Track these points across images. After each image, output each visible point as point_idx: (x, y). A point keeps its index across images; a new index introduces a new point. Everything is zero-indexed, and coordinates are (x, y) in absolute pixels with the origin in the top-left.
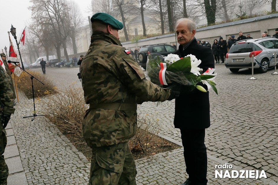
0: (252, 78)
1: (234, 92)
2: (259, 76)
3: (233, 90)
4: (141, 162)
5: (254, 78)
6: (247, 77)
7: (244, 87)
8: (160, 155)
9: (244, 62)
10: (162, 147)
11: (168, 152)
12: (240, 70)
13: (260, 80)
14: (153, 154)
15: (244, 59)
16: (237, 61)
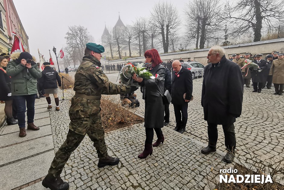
4: (124, 130)
8: (135, 125)
10: (137, 120)
11: (140, 123)
14: (131, 125)
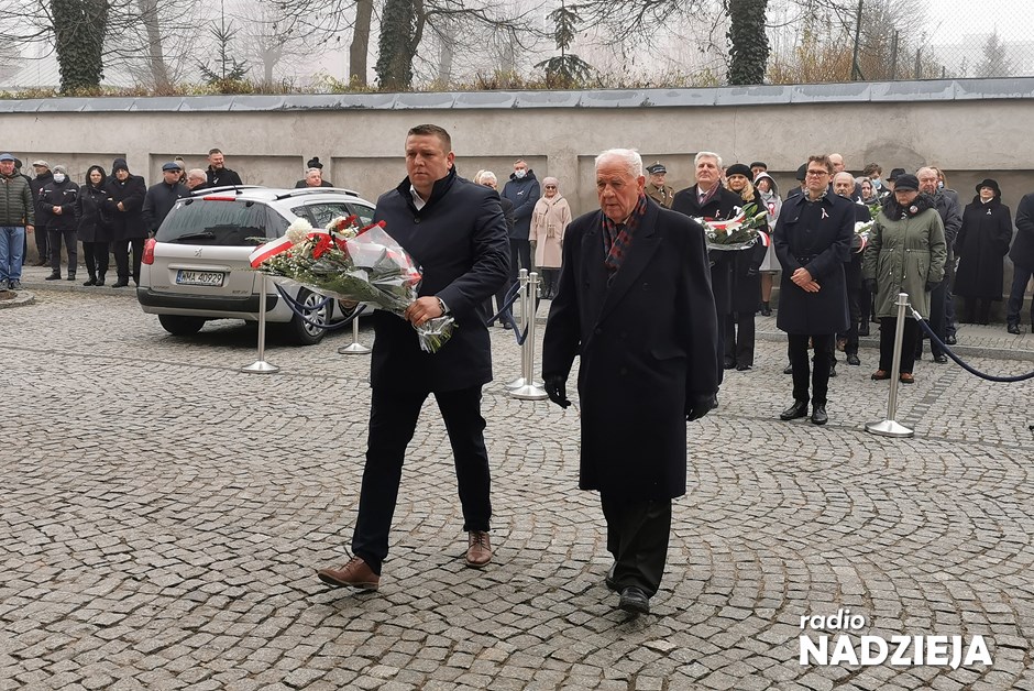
0: (256, 367)
1: (171, 431)
2: (288, 358)
3: (167, 417)
5: (266, 367)
6: (236, 358)
7: (220, 405)
9: (228, 288)
12: (208, 326)
13: (289, 377)
15: (224, 274)
16: (197, 280)
